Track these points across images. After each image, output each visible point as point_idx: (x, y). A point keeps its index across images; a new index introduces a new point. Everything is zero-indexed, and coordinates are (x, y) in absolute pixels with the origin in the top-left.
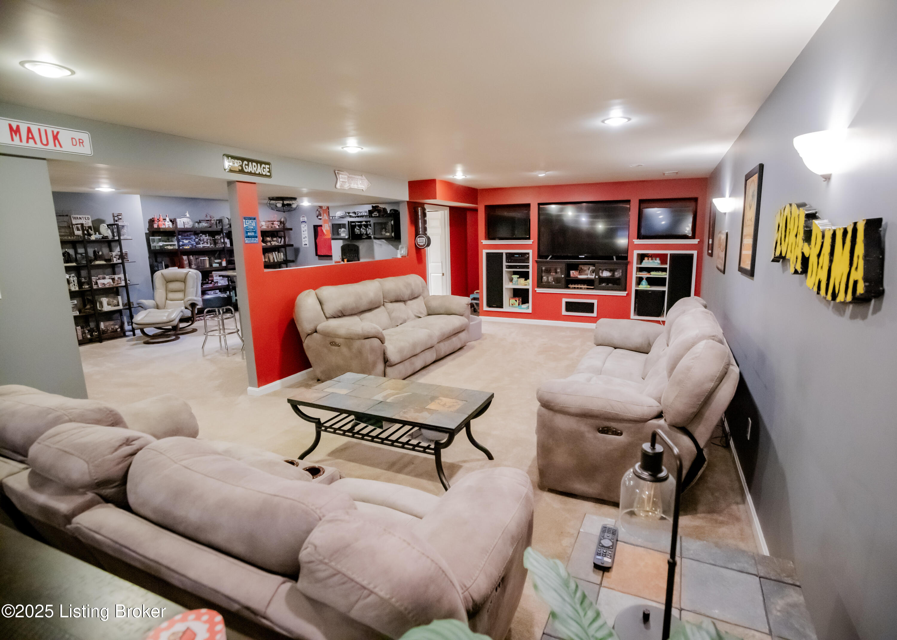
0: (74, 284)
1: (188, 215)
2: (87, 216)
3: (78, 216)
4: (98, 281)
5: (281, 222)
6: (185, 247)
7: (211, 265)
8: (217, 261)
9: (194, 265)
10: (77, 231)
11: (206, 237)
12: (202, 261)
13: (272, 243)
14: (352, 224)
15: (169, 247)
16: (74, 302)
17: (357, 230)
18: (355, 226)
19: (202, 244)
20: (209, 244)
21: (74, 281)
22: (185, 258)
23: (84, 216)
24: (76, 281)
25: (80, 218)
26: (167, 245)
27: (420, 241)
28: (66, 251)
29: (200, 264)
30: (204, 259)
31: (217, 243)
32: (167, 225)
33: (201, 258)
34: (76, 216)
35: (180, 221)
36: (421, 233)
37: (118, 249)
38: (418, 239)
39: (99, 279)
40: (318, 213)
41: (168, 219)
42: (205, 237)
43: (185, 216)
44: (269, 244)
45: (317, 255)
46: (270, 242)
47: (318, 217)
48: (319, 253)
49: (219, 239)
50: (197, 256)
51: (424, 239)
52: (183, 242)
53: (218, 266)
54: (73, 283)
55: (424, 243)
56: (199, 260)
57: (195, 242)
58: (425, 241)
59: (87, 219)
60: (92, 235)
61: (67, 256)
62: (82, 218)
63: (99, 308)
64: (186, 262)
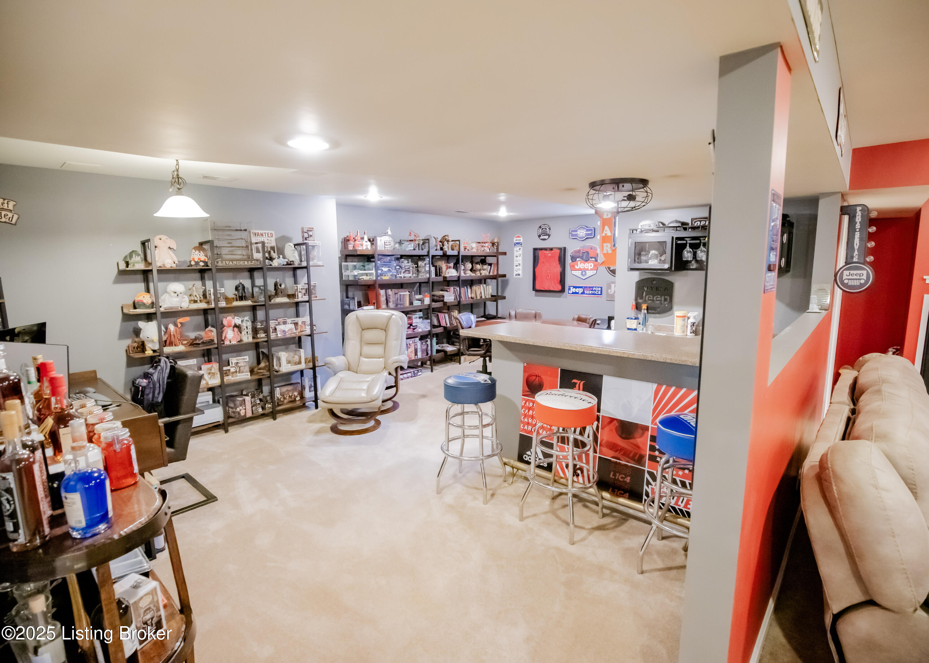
0: (247, 332)
1: (390, 233)
2: (270, 232)
3: (260, 232)
4: (277, 327)
5: (493, 244)
6: (384, 278)
7: (411, 303)
8: (418, 297)
9: (392, 303)
10: (257, 253)
11: (408, 263)
12: (402, 297)
13: (481, 272)
14: (679, 242)
15: (365, 278)
16: (246, 359)
17: (687, 255)
18: (684, 246)
19: (404, 273)
20: (411, 273)
21: (247, 327)
22: (382, 292)
23: (267, 232)
24: (250, 328)
25: (262, 235)
26: (362, 275)
27: (850, 277)
28: (241, 283)
29: (399, 301)
30: (404, 295)
31: (420, 272)
32: (365, 247)
33: (401, 293)
34: (257, 231)
35: (381, 240)
36: (855, 260)
37: (305, 280)
38: (846, 273)
39: (279, 324)
40: (540, 231)
41: (366, 238)
42: (406, 263)
43: (386, 234)
44: (478, 274)
45: (534, 289)
46: (480, 270)
47: (539, 236)
48: (538, 287)
49: (423, 267)
50: (396, 290)
51: (865, 272)
52: (382, 270)
53: (420, 304)
54: (246, 330)
55: (862, 281)
56: (399, 295)
57: (395, 271)
58: (865, 277)
59: (270, 235)
60: (274, 259)
61: (241, 291)
62: (264, 234)
63: (276, 367)
64: (383, 299)
